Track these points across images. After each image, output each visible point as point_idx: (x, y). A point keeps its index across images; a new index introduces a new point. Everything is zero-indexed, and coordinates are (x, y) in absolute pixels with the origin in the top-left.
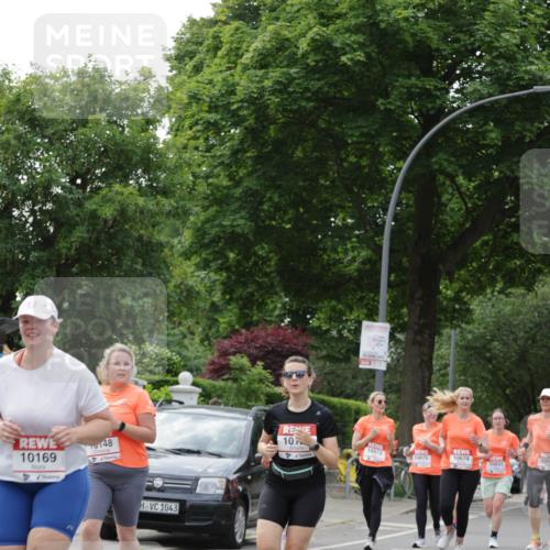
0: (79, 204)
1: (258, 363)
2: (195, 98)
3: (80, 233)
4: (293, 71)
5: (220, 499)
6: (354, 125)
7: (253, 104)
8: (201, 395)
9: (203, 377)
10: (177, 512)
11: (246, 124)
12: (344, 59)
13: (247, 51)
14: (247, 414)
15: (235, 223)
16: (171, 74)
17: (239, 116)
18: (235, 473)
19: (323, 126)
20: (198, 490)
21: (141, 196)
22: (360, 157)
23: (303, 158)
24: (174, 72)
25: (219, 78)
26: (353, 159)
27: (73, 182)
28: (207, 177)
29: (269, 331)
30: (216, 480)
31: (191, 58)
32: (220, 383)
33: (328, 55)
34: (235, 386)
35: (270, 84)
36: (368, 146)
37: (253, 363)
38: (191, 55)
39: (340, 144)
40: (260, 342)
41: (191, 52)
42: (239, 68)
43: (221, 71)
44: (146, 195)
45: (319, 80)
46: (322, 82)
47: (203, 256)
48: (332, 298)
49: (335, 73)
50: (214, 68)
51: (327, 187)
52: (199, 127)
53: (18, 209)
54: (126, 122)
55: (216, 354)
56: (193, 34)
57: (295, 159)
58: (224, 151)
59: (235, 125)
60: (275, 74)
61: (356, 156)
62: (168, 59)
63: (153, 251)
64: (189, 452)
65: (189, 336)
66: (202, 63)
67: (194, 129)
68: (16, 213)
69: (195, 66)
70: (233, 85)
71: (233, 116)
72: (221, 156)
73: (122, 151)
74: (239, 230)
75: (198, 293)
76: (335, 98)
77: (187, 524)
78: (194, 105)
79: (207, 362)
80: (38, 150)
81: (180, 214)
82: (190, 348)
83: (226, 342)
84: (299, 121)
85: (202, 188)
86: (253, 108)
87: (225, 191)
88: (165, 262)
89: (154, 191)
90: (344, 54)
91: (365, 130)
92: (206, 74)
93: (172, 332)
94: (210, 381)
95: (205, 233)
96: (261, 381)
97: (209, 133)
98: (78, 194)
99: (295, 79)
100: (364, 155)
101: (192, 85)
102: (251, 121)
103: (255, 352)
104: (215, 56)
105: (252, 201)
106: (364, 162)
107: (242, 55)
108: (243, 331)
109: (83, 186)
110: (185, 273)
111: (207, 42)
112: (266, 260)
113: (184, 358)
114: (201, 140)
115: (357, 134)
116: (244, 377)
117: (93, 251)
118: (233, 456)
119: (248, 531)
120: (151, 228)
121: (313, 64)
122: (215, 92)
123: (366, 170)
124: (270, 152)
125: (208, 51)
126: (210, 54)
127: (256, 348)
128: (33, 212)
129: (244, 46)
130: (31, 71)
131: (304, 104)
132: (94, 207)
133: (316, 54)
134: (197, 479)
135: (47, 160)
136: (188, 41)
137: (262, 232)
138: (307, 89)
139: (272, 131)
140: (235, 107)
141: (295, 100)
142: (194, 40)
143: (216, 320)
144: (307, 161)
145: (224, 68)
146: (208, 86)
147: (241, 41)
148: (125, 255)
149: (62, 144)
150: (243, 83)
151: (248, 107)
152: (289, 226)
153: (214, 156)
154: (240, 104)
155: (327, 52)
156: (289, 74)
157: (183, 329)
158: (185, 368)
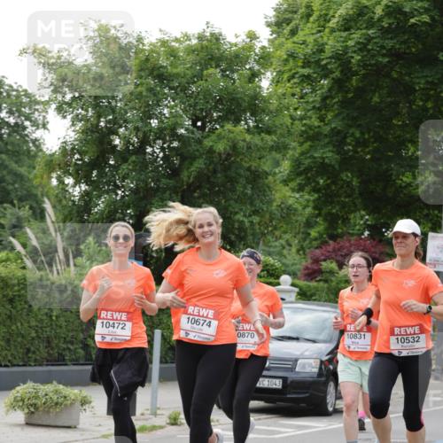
0: (199, 142)
1: (344, 267)
2: (292, 56)
3: (199, 164)
4: (370, 32)
5: (316, 375)
6: (420, 75)
7: (339, 60)
8: (299, 294)
9: (299, 279)
10: (280, 387)
11: (334, 75)
12: (412, 21)
13: (333, 16)
14: (336, 308)
15: (325, 156)
16: (271, 37)
17: (327, 69)
18: (328, 354)
19: (395, 76)
20: (297, 370)
21: (249, 134)
22: (426, 101)
23: (379, 103)
24: (274, 36)
25: (310, 39)
26: (421, 103)
27: (194, 124)
28: (302, 118)
29: (352, 242)
30: (312, 361)
31: (288, 24)
32: (313, 284)
33: (399, 19)
34: (326, 285)
35: (353, 44)
36: (432, 92)
37: (340, 267)
38: (288, 21)
39: (409, 90)
40: (345, 251)
41: (288, 19)
42: (327, 30)
43: (313, 34)
44: (253, 134)
45: (391, 39)
46: (395, 41)
47: (298, 181)
49: (404, 33)
50: (307, 31)
51: (398, 125)
52: (295, 80)
53: (151, 146)
54: (236, 75)
55: (310, 261)
56: (289, 5)
57: (373, 103)
58: (315, 98)
59: (325, 77)
60: (357, 36)
61: (421, 100)
62: (269, 25)
64: (290, 338)
65: (288, 247)
66: (297, 28)
67: (292, 82)
68: (149, 150)
69: (291, 30)
70: (323, 44)
71: (323, 70)
72: (313, 102)
73: (233, 99)
74: (326, 161)
75: (296, 210)
76: (405, 53)
77: (288, 396)
78: (291, 61)
79: (302, 267)
80: (166, 99)
81: (280, 148)
82: (287, 256)
83: (317, 251)
84: (375, 74)
85: (299, 127)
86: (339, 62)
87: (316, 130)
88: (269, 187)
89: (259, 130)
90: (413, 17)
91: (430, 79)
92: (300, 37)
93: (273, 244)
94: (305, 282)
95: (300, 163)
97: (305, 85)
98: (198, 134)
99: (373, 38)
100: (429, 99)
101: (289, 45)
102: (337, 74)
103: (341, 259)
104: (308, 22)
105: (338, 139)
106: (429, 105)
107: (329, 22)
108: (331, 242)
109: (202, 128)
110: (284, 196)
111: (301, 11)
113: (283, 264)
114: (298, 90)
115: (423, 81)
116: (333, 279)
117: (212, 179)
118: (325, 342)
119: (338, 402)
120: (257, 160)
121: (386, 25)
122: (308, 50)
124: (352, 97)
125: (302, 18)
126: (304, 21)
127: (342, 255)
128: (162, 149)
129: (331, 13)
130: (160, 36)
131: (380, 59)
132: (211, 144)
133: (389, 18)
134: (296, 360)
135: (173, 107)
136: (286, 10)
137: (346, 162)
138: (382, 47)
139: (354, 81)
140: (324, 62)
141: (373, 56)
142: (290, 9)
143: (309, 234)
144: (383, 105)
145: (314, 31)
146: (302, 46)
147: (328, 9)
148: (237, 183)
149: (185, 94)
150: (330, 42)
151: (335, 63)
152: (368, 157)
153: (307, 102)
154: (329, 60)
155: (398, 16)
156: (368, 35)
157: (283, 242)
158: (285, 272)
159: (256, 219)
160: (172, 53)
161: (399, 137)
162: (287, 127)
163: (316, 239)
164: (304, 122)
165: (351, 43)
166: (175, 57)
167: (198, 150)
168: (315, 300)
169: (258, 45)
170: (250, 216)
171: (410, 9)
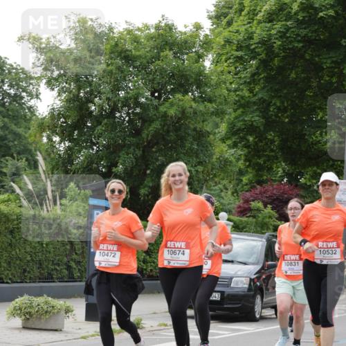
0: (157, 108)
1: (268, 206)
2: (228, 41)
3: (156, 125)
4: (288, 23)
5: (246, 290)
6: (327, 56)
7: (265, 44)
8: (233, 227)
9: (233, 215)
10: (219, 299)
11: (260, 57)
12: (321, 14)
13: (260, 11)
14: (262, 237)
15: (253, 120)
16: (212, 27)
17: (255, 52)
18: (255, 274)
19: (308, 58)
20: (232, 285)
21: (195, 103)
22: (332, 77)
23: (295, 78)
24: (215, 26)
25: (242, 29)
26: (327, 79)
27: (153, 95)
28: (236, 90)
29: (275, 186)
30: (243, 279)
31: (225, 17)
32: (244, 219)
33: (311, 13)
34: (254, 220)
35: (275, 33)
36: (336, 70)
37: (265, 206)
38: (225, 15)
39: (318, 68)
40: (269, 193)
42: (255, 22)
43: (244, 25)
44: (198, 102)
45: (305, 28)
46: (308, 30)
47: (233, 140)
48: (314, 165)
49: (315, 24)
50: (240, 23)
51: (310, 96)
52: (231, 61)
53: (119, 112)
54: (185, 57)
55: (242, 201)
56: (226, 2)
57: (291, 79)
58: (246, 75)
59: (253, 58)
60: (278, 26)
61: (329, 76)
62: (210, 18)
63: (203, 137)
64: (226, 261)
65: (224, 190)
66: (232, 20)
67: (228, 62)
68: (118, 115)
69: (227, 22)
70: (252, 33)
71: (252, 53)
72: (245, 77)
73: (183, 75)
75: (231, 162)
76: (315, 40)
77: (225, 306)
78: (228, 46)
79: (236, 206)
80: (131, 75)
81: (219, 113)
82: (225, 198)
83: (248, 193)
84: (293, 56)
85: (233, 97)
86: (264, 47)
87: (247, 100)
88: (210, 144)
89: (204, 99)
90: (321, 12)
91: (334, 59)
92: (234, 27)
93: (214, 188)
94: (238, 218)
95: (234, 126)
96: (270, 217)
97: (238, 64)
98: (156, 102)
99: (291, 28)
100: (334, 75)
101: (226, 33)
102: (263, 56)
103: (265, 199)
104: (240, 15)
105: (264, 106)
106: (334, 80)
107: (257, 14)
108: (258, 187)
110: (222, 151)
111: (235, 7)
112: (272, 141)
113: (222, 204)
114: (233, 68)
115: (329, 61)
116: (260, 215)
117: (166, 137)
118: (253, 264)
119: (263, 311)
120: (201, 123)
121: (301, 18)
122: (241, 37)
123: (335, 85)
124: (275, 75)
125: (236, 12)
126: (237, 14)
127: (267, 197)
128: (128, 114)
129: (258, 8)
130: (126, 26)
131: (296, 45)
132: (165, 109)
133: (303, 12)
134: (231, 278)
135: (136, 82)
136: (223, 6)
137: (269, 124)
138: (298, 35)
139: (276, 61)
140: (253, 47)
141: (291, 42)
142: (227, 6)
143: (242, 180)
144: (298, 80)
145: (246, 23)
146: (236, 34)
147: (256, 5)
148: (186, 140)
149: (146, 71)
150: (258, 31)
151: (261, 47)
152: (287, 120)
153: (240, 78)
154: (256, 45)
155: (310, 11)
156: (287, 25)
157: (221, 186)
158: (223, 210)
159: (200, 168)
160: (136, 40)
161: (310, 105)
162: (224, 97)
163: (247, 184)
164: (238, 93)
165: (273, 32)
166: (138, 42)
167: (155, 115)
168: (245, 232)
169: (202, 34)
170: (196, 166)
171: (320, 5)
